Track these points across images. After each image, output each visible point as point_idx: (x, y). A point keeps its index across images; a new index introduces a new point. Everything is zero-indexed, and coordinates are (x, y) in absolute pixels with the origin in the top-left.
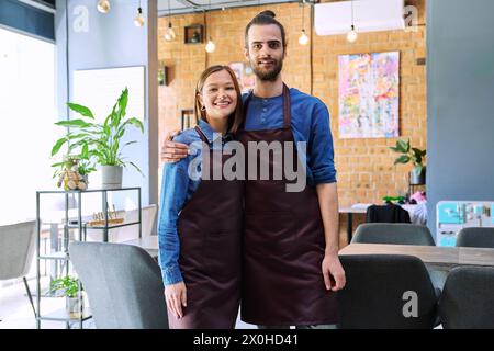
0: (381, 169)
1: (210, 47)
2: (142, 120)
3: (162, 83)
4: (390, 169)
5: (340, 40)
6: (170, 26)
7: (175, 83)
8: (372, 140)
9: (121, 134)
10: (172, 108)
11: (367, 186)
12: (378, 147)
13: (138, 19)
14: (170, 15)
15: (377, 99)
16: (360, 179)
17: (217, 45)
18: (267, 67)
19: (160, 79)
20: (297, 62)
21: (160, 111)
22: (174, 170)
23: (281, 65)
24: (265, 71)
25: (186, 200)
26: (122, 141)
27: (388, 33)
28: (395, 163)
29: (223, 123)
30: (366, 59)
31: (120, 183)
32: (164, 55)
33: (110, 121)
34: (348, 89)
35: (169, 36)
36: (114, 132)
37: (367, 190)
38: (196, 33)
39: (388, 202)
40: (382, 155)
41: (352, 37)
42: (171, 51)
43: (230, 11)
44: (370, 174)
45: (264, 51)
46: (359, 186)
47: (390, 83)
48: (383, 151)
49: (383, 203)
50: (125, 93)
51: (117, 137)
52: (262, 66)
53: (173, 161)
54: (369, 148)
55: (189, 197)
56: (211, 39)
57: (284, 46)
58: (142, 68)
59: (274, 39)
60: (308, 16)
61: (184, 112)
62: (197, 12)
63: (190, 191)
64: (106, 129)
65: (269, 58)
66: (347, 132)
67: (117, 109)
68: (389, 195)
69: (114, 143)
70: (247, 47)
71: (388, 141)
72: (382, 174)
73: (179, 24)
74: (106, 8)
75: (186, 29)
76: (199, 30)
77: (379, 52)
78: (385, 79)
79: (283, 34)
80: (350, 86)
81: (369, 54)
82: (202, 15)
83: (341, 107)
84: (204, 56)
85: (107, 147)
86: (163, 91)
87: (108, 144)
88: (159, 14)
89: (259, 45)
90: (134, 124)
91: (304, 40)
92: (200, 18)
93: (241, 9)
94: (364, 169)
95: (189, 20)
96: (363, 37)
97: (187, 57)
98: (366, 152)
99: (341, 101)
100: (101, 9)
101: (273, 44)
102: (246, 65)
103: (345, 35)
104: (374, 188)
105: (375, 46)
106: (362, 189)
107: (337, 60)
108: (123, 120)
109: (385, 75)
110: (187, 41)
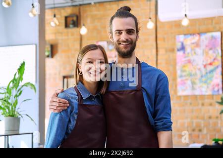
0: (210, 118)
1: (83, 30)
2: (34, 83)
3: (48, 56)
4: (217, 117)
5: (178, 24)
6: (55, 16)
7: (58, 57)
8: (202, 97)
9: (20, 94)
10: (55, 74)
11: (200, 130)
12: (207, 101)
13: (31, 12)
14: (55, 8)
15: (205, 66)
16: (194, 125)
17: (88, 29)
18: (125, 48)
19: (47, 54)
20: (147, 40)
21: (47, 76)
22: (57, 118)
23: (135, 45)
24: (124, 50)
25: (64, 139)
26: (20, 99)
27: (212, 19)
28: (221, 113)
29: (94, 86)
30: (196, 38)
31: (18, 130)
32: (50, 37)
33: (11, 85)
34: (184, 59)
35: (53, 23)
36: (14, 92)
37: (200, 133)
38: (73, 21)
39: (217, 142)
40: (211, 108)
41: (185, 23)
42: (55, 33)
43: (98, 5)
44: (202, 122)
45: (124, 36)
46: (194, 130)
47: (215, 55)
48: (211, 105)
49: (212, 143)
50: (23, 64)
51: (16, 96)
52: (121, 46)
53: (57, 112)
54: (200, 102)
55: (66, 137)
56: (84, 25)
57: (137, 31)
58: (34, 46)
59: (131, 28)
60: (153, 8)
61: (64, 77)
62: (73, 6)
63: (67, 133)
64: (9, 90)
65: (127, 41)
66: (184, 90)
67: (17, 76)
68: (217, 137)
69: (14, 100)
70: (111, 33)
71: (214, 97)
72: (211, 121)
73: (61, 14)
74: (9, 4)
75: (66, 18)
76: (75, 19)
77: (206, 32)
78: (211, 52)
79: (136, 24)
80: (185, 57)
81: (199, 34)
82: (77, 8)
83: (179, 73)
84: (79, 37)
85: (9, 103)
86: (49, 62)
87: (10, 101)
88: (47, 7)
89: (120, 32)
90: (29, 87)
91: (151, 25)
92: (76, 10)
93: (105, 4)
94: (197, 117)
95: (68, 12)
96: (193, 22)
97: (66, 37)
98: (198, 105)
99: (178, 67)
100: (5, 5)
101: (129, 32)
102: (109, 43)
103: (181, 21)
104: (205, 131)
105: (203, 28)
106: (196, 133)
107: (175, 39)
108: (21, 84)
109: (211, 49)
110: (67, 26)
